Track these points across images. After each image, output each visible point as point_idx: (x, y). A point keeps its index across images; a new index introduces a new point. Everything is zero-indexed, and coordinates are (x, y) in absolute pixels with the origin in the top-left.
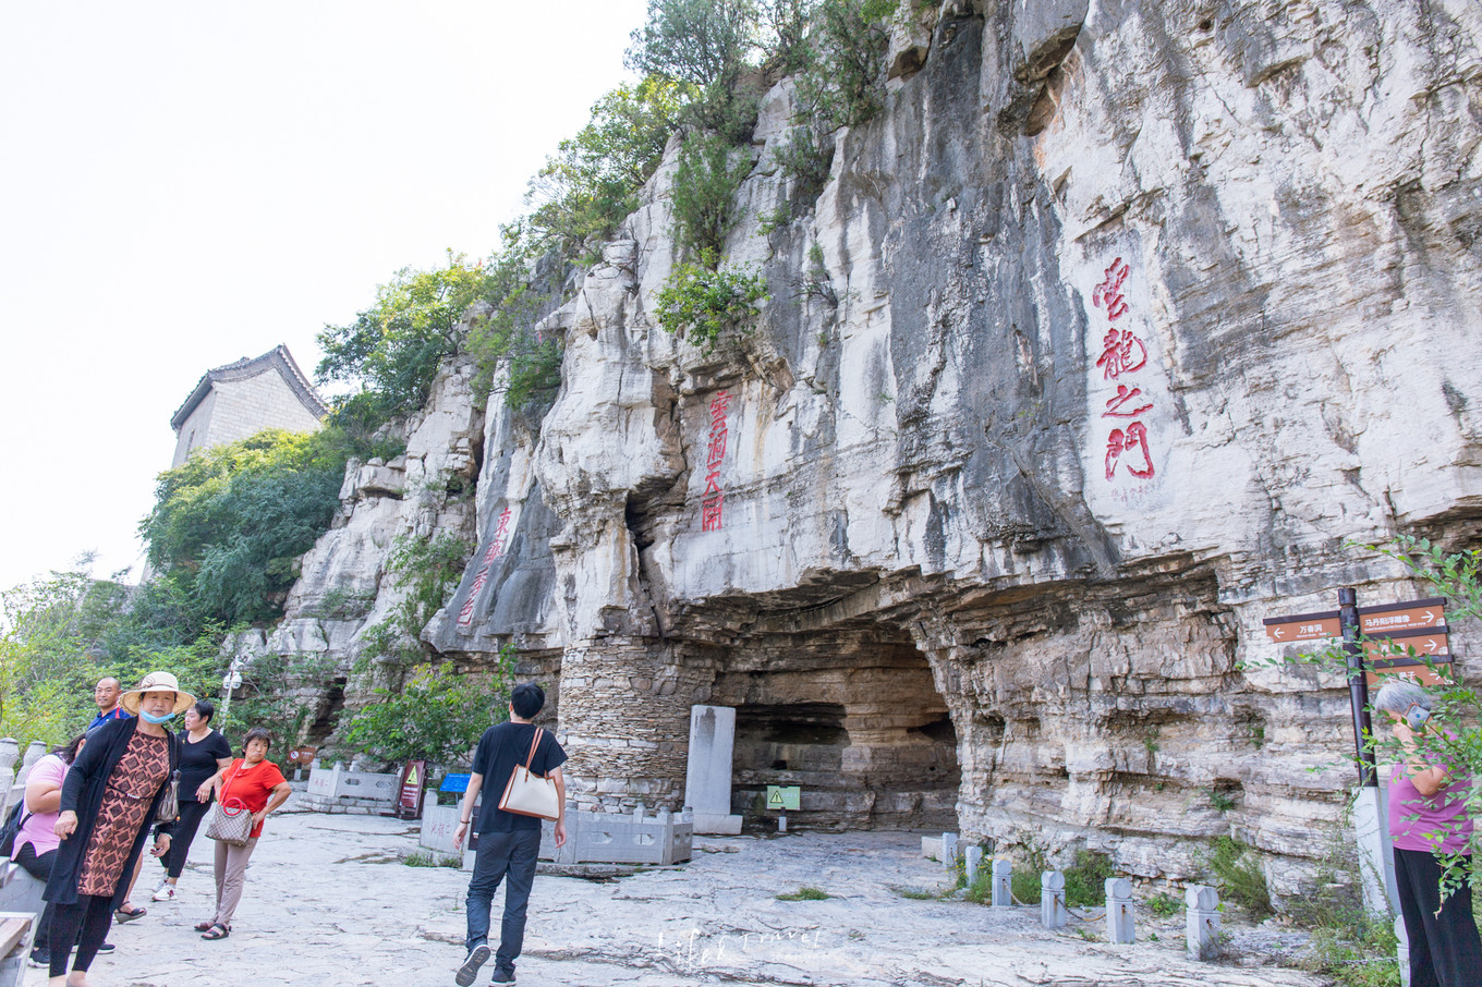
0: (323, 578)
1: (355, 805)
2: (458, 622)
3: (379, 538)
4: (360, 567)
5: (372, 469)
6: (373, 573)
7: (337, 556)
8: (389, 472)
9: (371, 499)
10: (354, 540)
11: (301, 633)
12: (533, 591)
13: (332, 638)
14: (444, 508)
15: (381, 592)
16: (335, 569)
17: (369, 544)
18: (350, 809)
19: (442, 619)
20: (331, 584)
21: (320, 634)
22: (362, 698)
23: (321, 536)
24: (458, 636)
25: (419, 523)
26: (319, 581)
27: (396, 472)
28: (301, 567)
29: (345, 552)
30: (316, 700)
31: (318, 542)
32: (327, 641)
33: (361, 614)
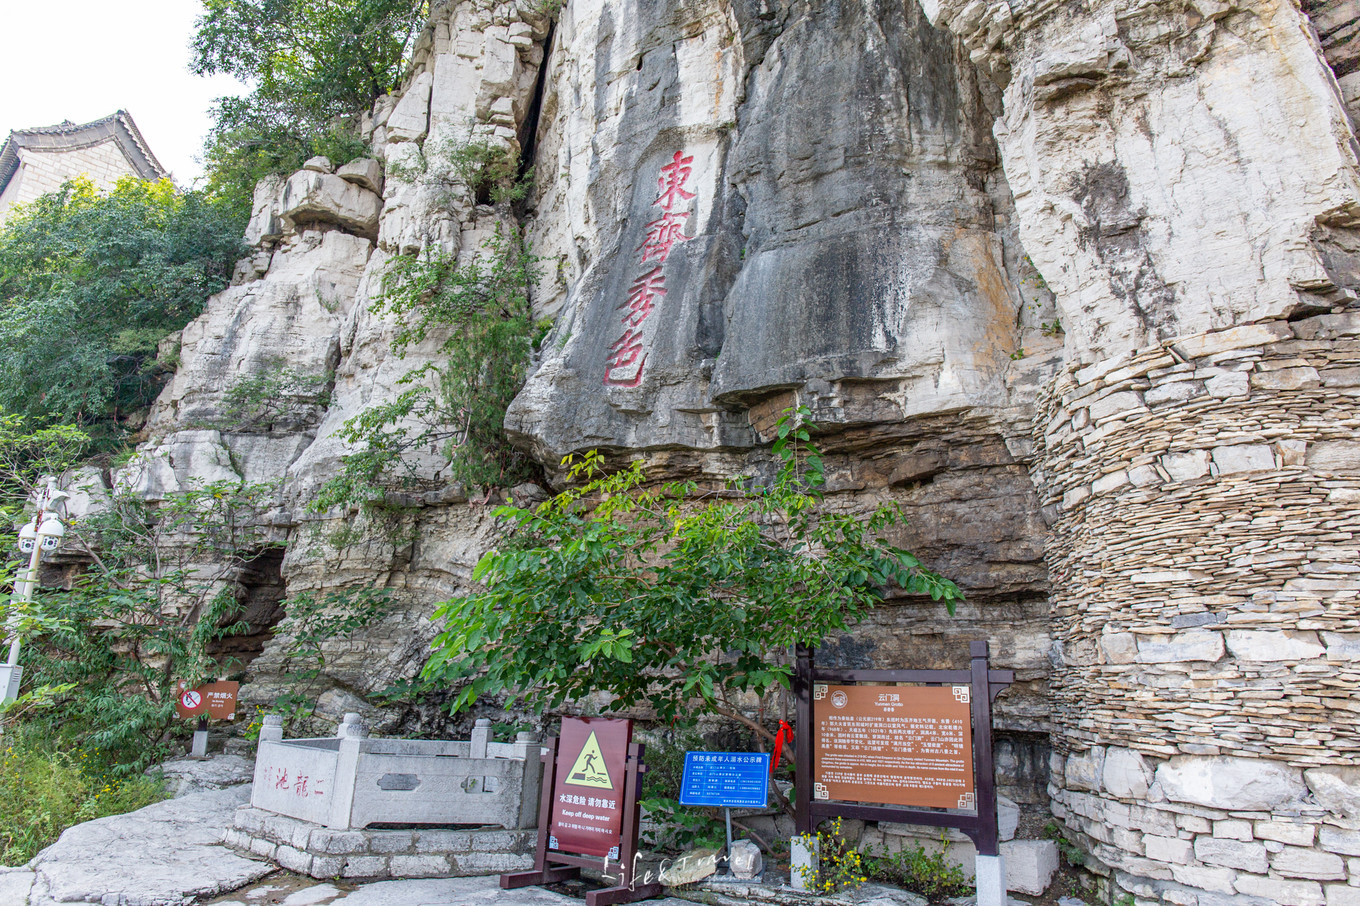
0: (225, 362)
1: (411, 851)
2: (606, 381)
3: (328, 295)
4: (294, 345)
5: (312, 177)
6: (322, 353)
7: (250, 326)
8: (342, 184)
9: (308, 234)
10: (281, 297)
11: (186, 458)
12: (842, 281)
13: (249, 467)
14: (473, 219)
15: (341, 386)
16: (247, 347)
17: (310, 305)
18: (401, 864)
19: (560, 381)
20: (240, 371)
21: (224, 457)
22: (328, 575)
23: (217, 292)
24: (612, 410)
25: (430, 241)
26: (218, 366)
27: (354, 188)
28: (178, 349)
29: (265, 316)
30: (219, 586)
31: (212, 302)
32: (241, 473)
33: (304, 426)
